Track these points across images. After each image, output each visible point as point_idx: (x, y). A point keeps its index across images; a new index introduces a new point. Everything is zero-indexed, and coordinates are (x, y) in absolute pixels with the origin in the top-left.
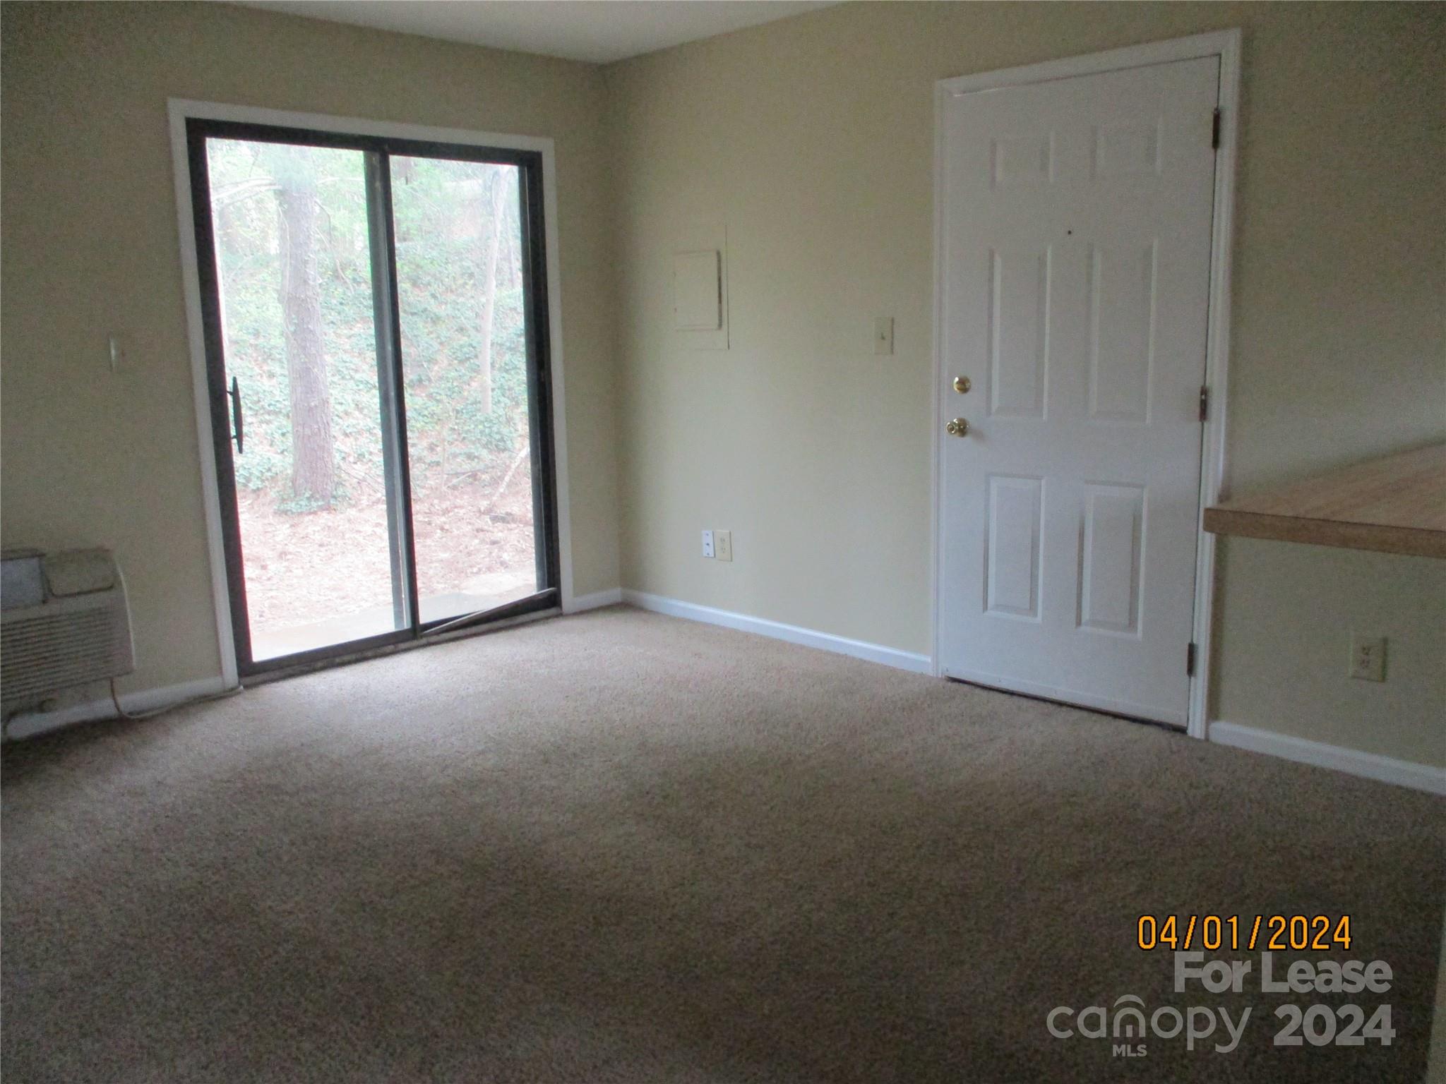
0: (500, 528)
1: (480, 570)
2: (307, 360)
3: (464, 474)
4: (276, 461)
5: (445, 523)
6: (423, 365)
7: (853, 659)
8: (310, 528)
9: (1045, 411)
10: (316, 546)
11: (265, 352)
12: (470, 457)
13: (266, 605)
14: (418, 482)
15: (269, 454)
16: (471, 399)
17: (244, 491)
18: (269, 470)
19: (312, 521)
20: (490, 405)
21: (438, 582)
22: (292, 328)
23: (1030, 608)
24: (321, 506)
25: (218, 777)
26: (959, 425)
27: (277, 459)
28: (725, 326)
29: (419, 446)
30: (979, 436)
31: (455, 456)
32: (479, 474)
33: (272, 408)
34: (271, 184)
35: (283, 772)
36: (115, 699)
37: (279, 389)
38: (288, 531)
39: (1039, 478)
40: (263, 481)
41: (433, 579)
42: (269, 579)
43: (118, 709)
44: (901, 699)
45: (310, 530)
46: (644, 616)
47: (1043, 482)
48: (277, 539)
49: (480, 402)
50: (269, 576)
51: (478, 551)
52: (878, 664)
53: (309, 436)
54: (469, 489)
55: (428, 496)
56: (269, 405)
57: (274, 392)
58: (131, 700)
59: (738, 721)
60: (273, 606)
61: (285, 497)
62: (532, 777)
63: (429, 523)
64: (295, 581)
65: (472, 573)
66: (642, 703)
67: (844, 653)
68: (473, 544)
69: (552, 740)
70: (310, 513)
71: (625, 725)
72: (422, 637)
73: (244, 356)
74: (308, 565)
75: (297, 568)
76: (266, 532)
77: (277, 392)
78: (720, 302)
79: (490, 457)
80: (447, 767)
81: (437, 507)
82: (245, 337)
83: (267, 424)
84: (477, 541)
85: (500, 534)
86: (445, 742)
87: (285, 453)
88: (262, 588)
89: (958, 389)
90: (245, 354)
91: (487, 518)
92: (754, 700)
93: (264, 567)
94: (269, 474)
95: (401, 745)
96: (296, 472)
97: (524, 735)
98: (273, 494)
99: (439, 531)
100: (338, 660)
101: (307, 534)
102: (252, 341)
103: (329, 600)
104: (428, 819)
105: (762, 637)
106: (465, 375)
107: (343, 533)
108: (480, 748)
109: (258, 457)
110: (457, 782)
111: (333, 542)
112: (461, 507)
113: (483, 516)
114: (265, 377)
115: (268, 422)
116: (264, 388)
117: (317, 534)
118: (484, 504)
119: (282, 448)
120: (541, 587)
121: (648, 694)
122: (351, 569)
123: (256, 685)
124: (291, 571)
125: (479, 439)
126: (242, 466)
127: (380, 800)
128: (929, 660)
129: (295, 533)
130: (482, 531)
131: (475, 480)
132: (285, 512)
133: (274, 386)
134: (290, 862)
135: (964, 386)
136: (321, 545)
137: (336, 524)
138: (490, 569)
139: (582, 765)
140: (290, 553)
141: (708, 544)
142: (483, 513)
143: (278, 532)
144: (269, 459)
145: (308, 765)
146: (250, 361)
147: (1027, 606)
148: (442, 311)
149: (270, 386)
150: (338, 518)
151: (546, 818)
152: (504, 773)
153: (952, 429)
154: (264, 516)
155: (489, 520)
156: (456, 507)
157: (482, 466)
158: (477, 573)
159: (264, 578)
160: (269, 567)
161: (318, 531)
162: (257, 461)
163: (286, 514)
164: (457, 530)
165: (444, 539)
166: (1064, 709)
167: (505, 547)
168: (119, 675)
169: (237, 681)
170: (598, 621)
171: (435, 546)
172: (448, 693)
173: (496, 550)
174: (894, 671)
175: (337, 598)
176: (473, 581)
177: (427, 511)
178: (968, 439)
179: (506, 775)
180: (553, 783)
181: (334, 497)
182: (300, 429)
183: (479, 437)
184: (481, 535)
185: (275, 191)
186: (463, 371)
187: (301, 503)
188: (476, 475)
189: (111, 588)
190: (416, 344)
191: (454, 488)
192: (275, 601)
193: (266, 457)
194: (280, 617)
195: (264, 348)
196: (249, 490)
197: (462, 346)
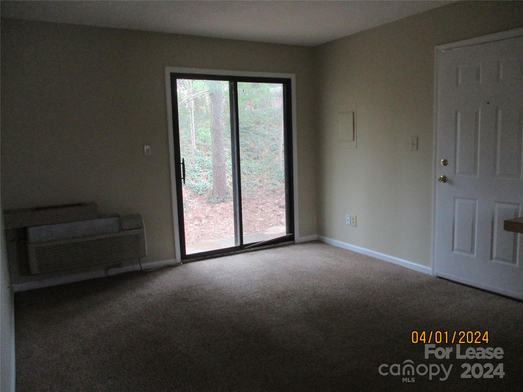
0: (282, 210)
1: (273, 225)
2: (218, 150)
3: (271, 190)
4: (208, 185)
5: (263, 208)
6: (259, 152)
7: (401, 266)
8: (217, 208)
9: (478, 174)
10: (219, 214)
11: (207, 148)
12: (273, 184)
13: (200, 234)
14: (255, 193)
15: (206, 182)
16: (275, 164)
17: (197, 195)
18: (205, 188)
19: (218, 205)
20: (282, 166)
21: (258, 229)
22: (214, 140)
23: (471, 251)
24: (221, 200)
25: (168, 294)
26: (443, 178)
27: (208, 184)
28: (355, 139)
29: (256, 181)
30: (451, 182)
31: (268, 184)
32: (276, 190)
33: (208, 166)
34: (208, 92)
35: (189, 294)
36: (140, 264)
37: (211, 160)
38: (210, 209)
39: (476, 200)
40: (203, 191)
41: (256, 228)
42: (202, 225)
43: (141, 268)
44: (417, 284)
45: (217, 209)
46: (324, 245)
47: (477, 202)
48: (206, 211)
49: (278, 165)
50: (202, 224)
51: (273, 218)
52: (410, 269)
53: (218, 177)
54: (272, 196)
55: (257, 198)
56: (207, 166)
57: (209, 161)
58: (145, 265)
59: (351, 288)
60: (202, 235)
61: (210, 197)
62: (272, 303)
63: (257, 208)
64: (211, 226)
65: (270, 226)
66: (317, 278)
67: (398, 264)
68: (272, 215)
69: (282, 290)
70: (218, 203)
71: (309, 286)
72: (244, 249)
73: (200, 149)
74: (215, 221)
75: (211, 222)
76: (203, 209)
77: (210, 161)
78: (354, 130)
79: (281, 185)
80: (243, 297)
81: (260, 202)
82: (201, 143)
83: (206, 172)
84: (273, 215)
85: (281, 212)
86: (244, 288)
87: (211, 182)
88: (199, 228)
89: (443, 164)
90: (201, 148)
91: (277, 207)
92: (359, 280)
93: (201, 221)
94: (205, 189)
95: (229, 287)
96: (214, 189)
97: (272, 287)
98: (206, 196)
99: (260, 210)
100: (214, 256)
101: (216, 210)
102: (203, 144)
103: (221, 233)
104: (233, 315)
105: (367, 256)
106: (273, 155)
107: (228, 210)
108: (256, 291)
109: (202, 183)
110: (246, 303)
111: (224, 213)
112: (269, 202)
113: (276, 206)
114: (206, 156)
115: (206, 171)
116: (206, 160)
117: (219, 210)
118: (277, 201)
119: (210, 180)
120: (287, 233)
121: (320, 275)
122: (229, 223)
123: (187, 262)
124: (209, 223)
125: (277, 178)
126: (197, 186)
127: (218, 306)
128: (430, 269)
129: (212, 210)
130: (275, 211)
131: (274, 193)
132: (210, 202)
133: (209, 159)
134: (184, 326)
135: (445, 163)
136: (220, 214)
137: (226, 207)
138: (277, 225)
139: (290, 300)
140: (210, 217)
141: (348, 220)
142: (276, 205)
143: (207, 209)
144: (206, 184)
145: (198, 292)
146: (202, 151)
147: (470, 251)
148: (267, 133)
149: (208, 159)
150: (227, 205)
151: (274, 318)
152: (262, 301)
153: (440, 180)
154: (203, 203)
155: (278, 207)
156: (267, 202)
157: (277, 188)
158: (272, 226)
159: (201, 225)
160: (202, 221)
161: (220, 209)
162: (202, 184)
163: (210, 203)
164: (266, 210)
165: (262, 213)
166: (485, 293)
167: (282, 217)
168: (142, 257)
169: (181, 261)
170: (307, 246)
171: (258, 216)
172: (249, 270)
173: (279, 218)
174: (416, 272)
175: (223, 233)
176: (270, 229)
177: (257, 203)
178: (446, 184)
179: (263, 302)
180: (279, 306)
181: (226, 198)
182: (215, 174)
183: (277, 177)
184: (275, 212)
185: (209, 94)
186: (273, 154)
187: (215, 199)
188: (275, 191)
189: (140, 228)
190: (257, 145)
191: (267, 195)
192: (203, 233)
193: (205, 183)
194: (204, 239)
195: (207, 146)
196: (199, 195)
197: (273, 145)
